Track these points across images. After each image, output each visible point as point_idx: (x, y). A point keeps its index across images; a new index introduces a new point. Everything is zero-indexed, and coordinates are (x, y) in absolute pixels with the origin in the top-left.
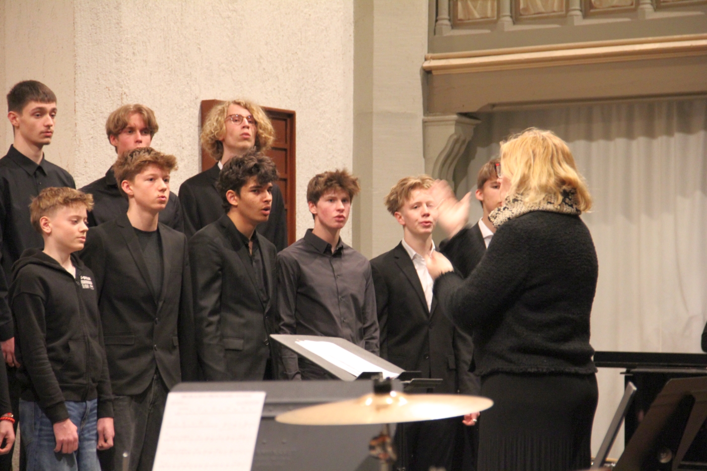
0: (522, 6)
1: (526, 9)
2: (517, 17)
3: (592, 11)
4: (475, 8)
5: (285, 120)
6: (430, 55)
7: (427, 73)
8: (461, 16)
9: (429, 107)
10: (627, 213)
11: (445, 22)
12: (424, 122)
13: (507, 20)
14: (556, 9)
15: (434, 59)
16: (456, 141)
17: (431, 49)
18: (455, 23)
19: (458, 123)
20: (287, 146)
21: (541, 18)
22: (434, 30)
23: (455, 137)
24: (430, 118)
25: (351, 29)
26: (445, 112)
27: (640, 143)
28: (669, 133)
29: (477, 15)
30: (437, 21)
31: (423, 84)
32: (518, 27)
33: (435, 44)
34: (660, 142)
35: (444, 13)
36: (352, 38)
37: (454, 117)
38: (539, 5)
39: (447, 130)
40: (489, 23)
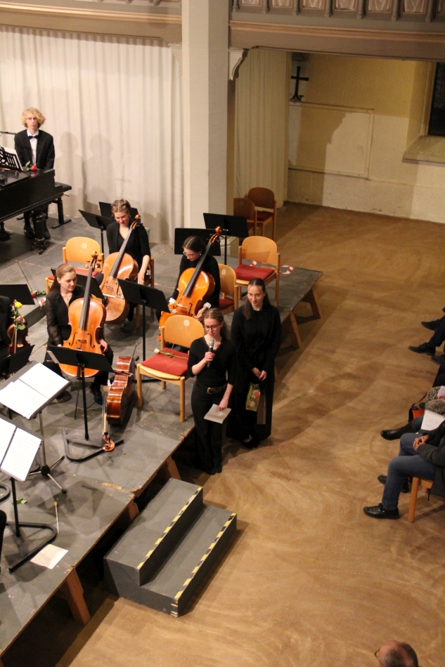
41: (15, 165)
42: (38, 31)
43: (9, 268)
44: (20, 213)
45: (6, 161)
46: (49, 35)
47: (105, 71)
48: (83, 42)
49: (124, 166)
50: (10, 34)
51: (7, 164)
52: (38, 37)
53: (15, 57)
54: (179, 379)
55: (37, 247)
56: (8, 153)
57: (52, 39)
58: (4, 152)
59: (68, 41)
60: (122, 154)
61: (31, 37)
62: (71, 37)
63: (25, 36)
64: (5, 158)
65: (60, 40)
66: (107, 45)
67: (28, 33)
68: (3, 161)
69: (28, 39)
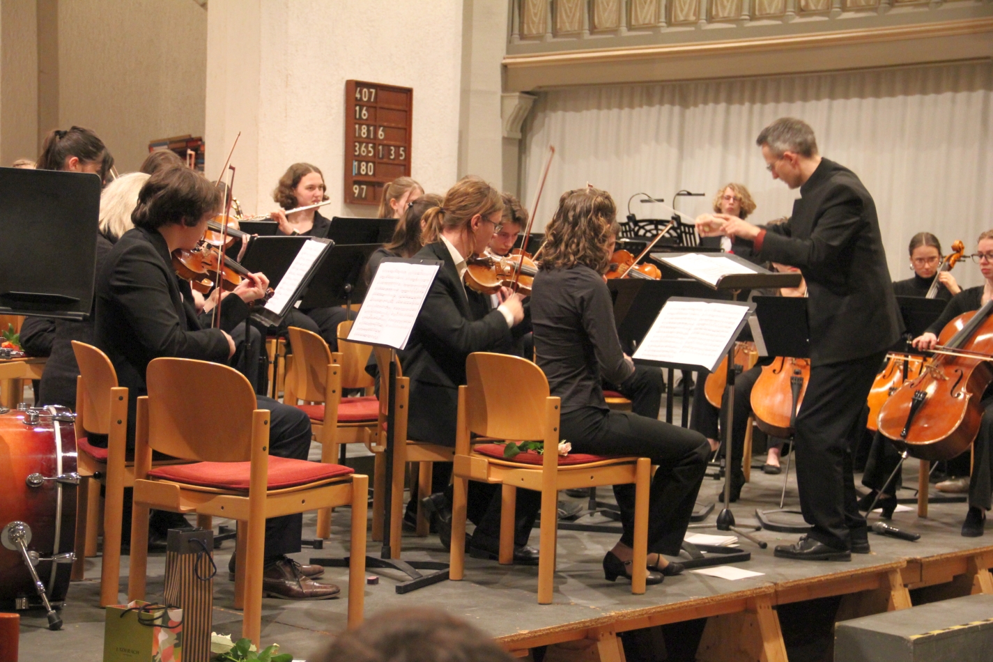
0: (558, 26)
1: (560, 29)
2: (555, 34)
3: (596, 30)
4: (533, 27)
5: (407, 93)
6: (508, 56)
7: (505, 67)
8: (526, 32)
9: (506, 87)
11: (516, 36)
12: (502, 98)
13: (549, 35)
14: (576, 28)
15: (508, 58)
16: (520, 109)
17: (508, 52)
18: (522, 37)
19: (520, 98)
20: (407, 109)
21: (567, 34)
22: (509, 42)
23: (518, 106)
24: (505, 94)
25: (460, 40)
26: (514, 91)
29: (534, 32)
30: (512, 35)
31: (502, 74)
32: (555, 40)
33: (511, 49)
35: (516, 31)
36: (460, 45)
37: (518, 94)
38: (568, 27)
39: (514, 102)
40: (540, 37)
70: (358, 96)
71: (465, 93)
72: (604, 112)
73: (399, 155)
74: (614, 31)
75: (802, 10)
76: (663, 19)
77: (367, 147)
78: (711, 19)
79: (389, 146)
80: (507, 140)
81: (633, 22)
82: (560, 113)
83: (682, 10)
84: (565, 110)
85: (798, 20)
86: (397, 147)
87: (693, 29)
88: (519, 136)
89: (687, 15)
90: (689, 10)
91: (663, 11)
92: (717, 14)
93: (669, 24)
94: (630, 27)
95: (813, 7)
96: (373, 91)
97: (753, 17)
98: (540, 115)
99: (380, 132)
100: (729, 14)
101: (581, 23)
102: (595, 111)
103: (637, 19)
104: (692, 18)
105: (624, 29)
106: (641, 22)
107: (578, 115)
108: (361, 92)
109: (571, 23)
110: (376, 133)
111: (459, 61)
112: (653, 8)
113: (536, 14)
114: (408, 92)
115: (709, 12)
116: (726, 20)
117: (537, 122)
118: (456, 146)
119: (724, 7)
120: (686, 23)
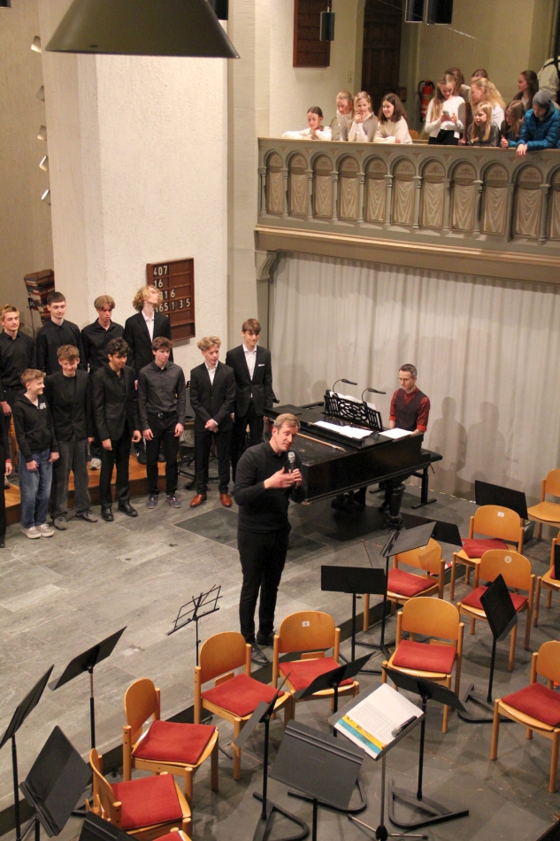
0: (292, 209)
1: (293, 211)
2: (290, 213)
3: (317, 216)
4: (275, 206)
6: (259, 225)
7: (257, 233)
8: (270, 209)
9: (258, 245)
10: (334, 295)
11: (264, 211)
12: (256, 253)
13: (286, 214)
14: (304, 213)
15: (259, 227)
16: (268, 260)
17: (259, 222)
18: (268, 212)
19: (267, 254)
20: (190, 272)
21: (298, 216)
22: (260, 215)
24: (258, 251)
25: (226, 214)
26: (263, 249)
27: (338, 267)
28: (348, 265)
29: (276, 210)
30: (261, 211)
31: (255, 237)
32: (290, 218)
33: (261, 221)
34: (345, 268)
35: (264, 208)
37: (266, 252)
38: (298, 210)
39: (263, 257)
40: (279, 214)
41: (377, 423)
42: (426, 272)
43: (352, 548)
44: (375, 482)
45: (367, 418)
46: (438, 277)
47: (501, 321)
48: (479, 287)
49: (512, 436)
50: (394, 274)
51: (368, 421)
52: (425, 279)
53: (394, 300)
54: (552, 731)
55: (390, 526)
56: (370, 409)
57: (442, 282)
58: (367, 408)
59: (460, 285)
60: (512, 421)
61: (418, 278)
62: (465, 281)
63: (410, 277)
64: (366, 415)
65: (451, 283)
66: (508, 291)
67: (415, 274)
68: (364, 418)
69: (413, 280)
70: (155, 273)
71: (231, 250)
72: (324, 264)
73: (185, 304)
74: (328, 218)
75: (454, 228)
76: (361, 218)
77: (163, 306)
78: (393, 223)
79: (178, 301)
80: (259, 282)
81: (342, 215)
82: (296, 260)
83: (374, 213)
84: (299, 258)
85: (451, 235)
86: (184, 300)
87: (381, 228)
88: (268, 276)
89: (377, 216)
90: (379, 213)
91: (361, 212)
92: (397, 220)
93: (366, 220)
94: (340, 219)
95: (461, 227)
96: (166, 267)
97: (421, 227)
98: (282, 260)
99: (172, 293)
100: (406, 220)
101: (307, 209)
102: (318, 263)
103: (344, 213)
104: (381, 220)
105: (335, 219)
106: (347, 215)
107: (307, 262)
108: (157, 271)
109: (301, 208)
110: (169, 294)
111: (226, 228)
112: (354, 208)
113: (277, 198)
114: (190, 262)
115: (392, 218)
116: (403, 225)
117: (280, 265)
118: (226, 285)
119: (402, 216)
120: (376, 222)
